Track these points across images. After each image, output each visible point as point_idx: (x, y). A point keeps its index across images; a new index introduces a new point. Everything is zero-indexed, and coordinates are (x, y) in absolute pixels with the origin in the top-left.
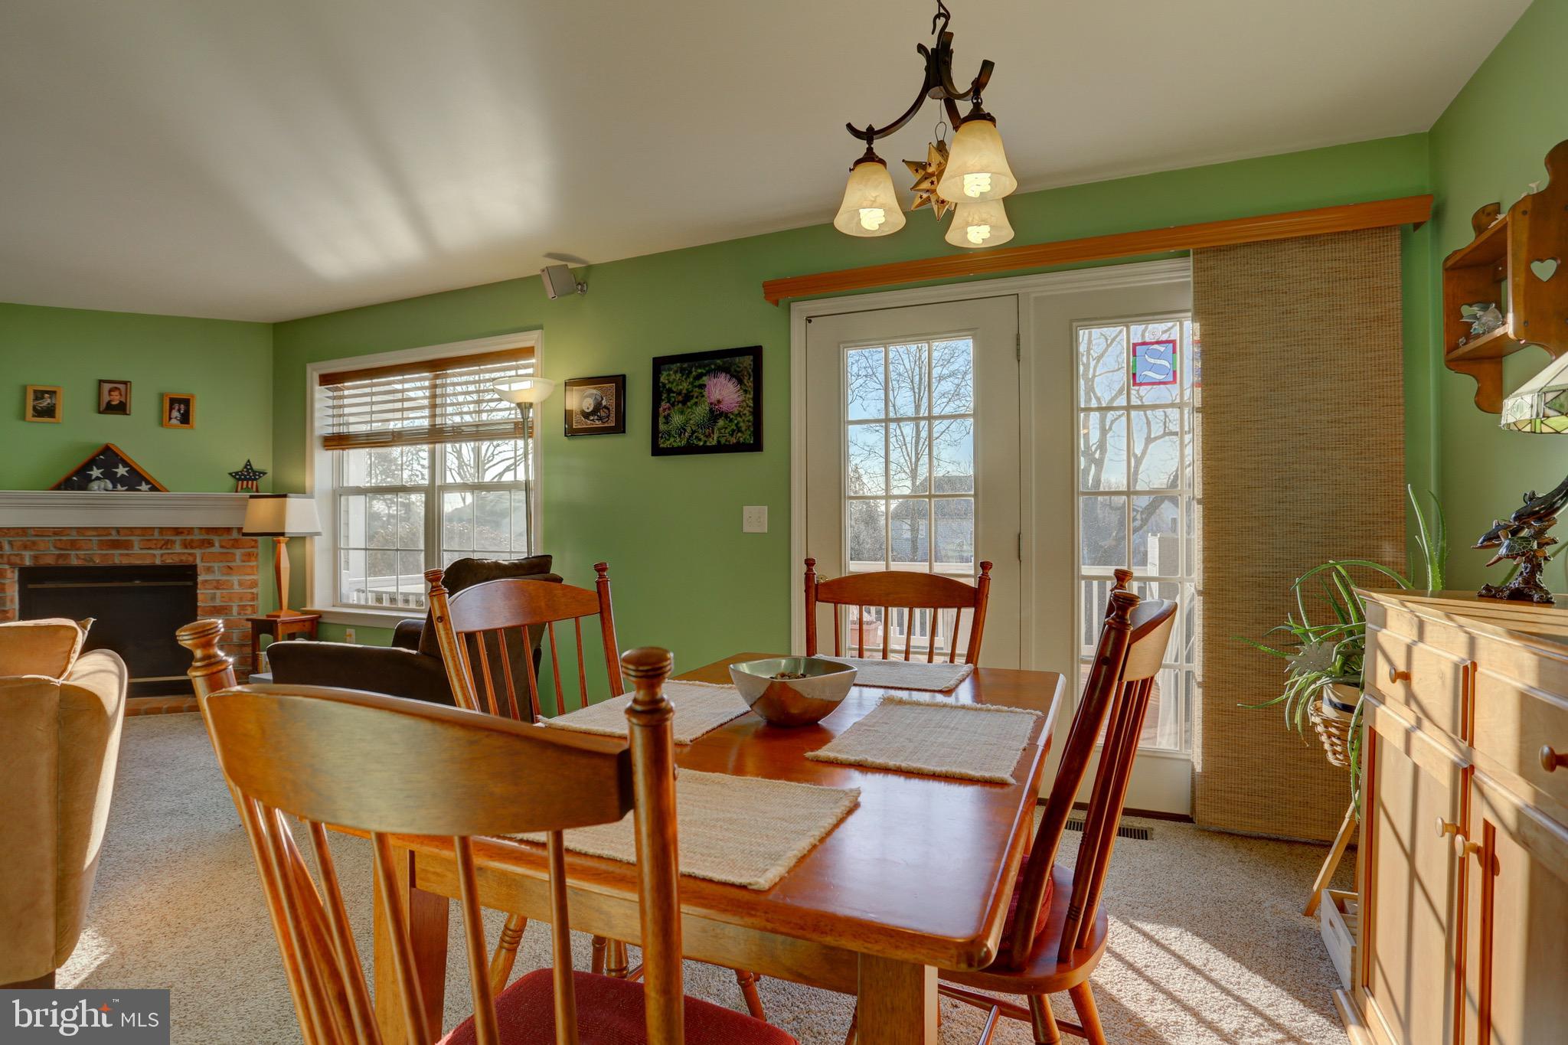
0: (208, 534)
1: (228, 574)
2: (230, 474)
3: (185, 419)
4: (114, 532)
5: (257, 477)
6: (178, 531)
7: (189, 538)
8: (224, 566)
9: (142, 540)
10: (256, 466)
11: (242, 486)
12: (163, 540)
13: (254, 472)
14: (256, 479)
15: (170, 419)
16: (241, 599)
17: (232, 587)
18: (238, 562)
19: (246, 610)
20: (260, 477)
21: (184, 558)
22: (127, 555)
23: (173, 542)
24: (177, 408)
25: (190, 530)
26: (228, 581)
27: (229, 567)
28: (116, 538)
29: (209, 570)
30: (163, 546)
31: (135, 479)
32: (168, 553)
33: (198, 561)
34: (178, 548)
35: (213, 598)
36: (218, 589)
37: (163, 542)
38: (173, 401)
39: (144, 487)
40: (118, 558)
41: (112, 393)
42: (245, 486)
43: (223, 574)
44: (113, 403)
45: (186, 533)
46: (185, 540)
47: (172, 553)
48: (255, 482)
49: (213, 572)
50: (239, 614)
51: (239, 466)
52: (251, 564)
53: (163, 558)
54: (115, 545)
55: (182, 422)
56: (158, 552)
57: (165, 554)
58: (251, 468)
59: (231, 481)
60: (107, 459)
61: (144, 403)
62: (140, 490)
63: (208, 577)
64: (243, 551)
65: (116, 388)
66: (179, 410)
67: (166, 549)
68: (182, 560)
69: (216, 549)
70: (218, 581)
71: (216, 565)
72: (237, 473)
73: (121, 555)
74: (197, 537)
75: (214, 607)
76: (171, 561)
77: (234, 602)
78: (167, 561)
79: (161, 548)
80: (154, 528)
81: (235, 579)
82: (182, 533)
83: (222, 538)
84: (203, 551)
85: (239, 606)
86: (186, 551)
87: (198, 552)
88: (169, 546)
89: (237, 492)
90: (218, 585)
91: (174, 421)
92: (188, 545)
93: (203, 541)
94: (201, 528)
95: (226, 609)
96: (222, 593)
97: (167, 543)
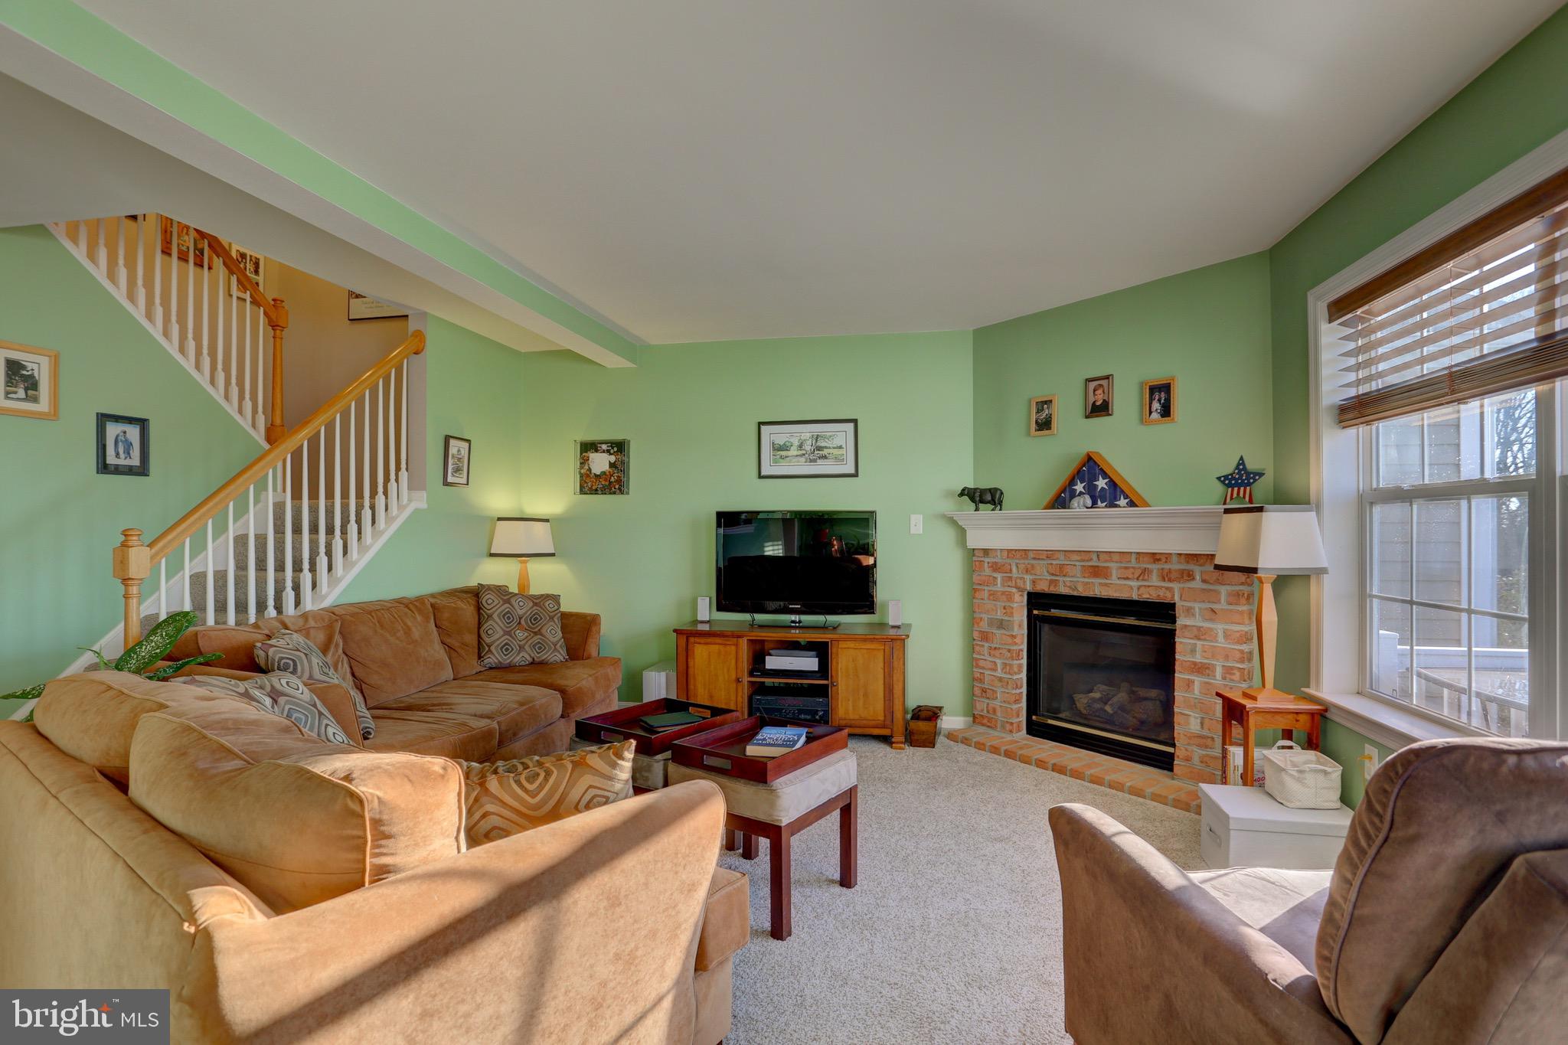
0: (1188, 562)
1: (1211, 620)
2: (1219, 478)
3: (1166, 412)
4: (1094, 557)
5: (1252, 481)
6: (1155, 557)
7: (1167, 566)
8: (1206, 609)
9: (1121, 568)
10: (1251, 466)
11: (1232, 495)
12: (1140, 568)
13: (1248, 473)
14: (1249, 484)
15: (1150, 413)
16: (1227, 658)
17: (1215, 639)
18: (1223, 605)
19: (1234, 674)
20: (1255, 480)
21: (1161, 593)
22: (1106, 585)
23: (1150, 571)
24: (1157, 398)
25: (1168, 556)
26: (1211, 629)
27: (1213, 610)
28: (1096, 564)
29: (1189, 611)
30: (1139, 576)
31: (1114, 493)
32: (1145, 586)
33: (1177, 599)
34: (1155, 580)
35: (1193, 651)
36: (1199, 639)
37: (1140, 571)
38: (1153, 390)
39: (1123, 502)
40: (1098, 589)
41: (1096, 392)
42: (1235, 495)
43: (1206, 620)
44: (1098, 403)
45: (1164, 560)
46: (1162, 569)
47: (1149, 586)
48: (1248, 488)
49: (1194, 615)
50: (1224, 678)
51: (1229, 468)
52: (1240, 608)
53: (1140, 593)
54: (1097, 572)
55: (1163, 416)
56: (1134, 584)
57: (1142, 586)
58: (1245, 468)
59: (1219, 488)
60: (1089, 468)
61: (1126, 399)
62: (1119, 506)
63: (1189, 622)
64: (1229, 588)
65: (1101, 386)
66: (1159, 400)
67: (1143, 580)
68: (1159, 596)
69: (1197, 584)
70: (1199, 628)
71: (1197, 606)
72: (1226, 477)
73: (1100, 584)
74: (1175, 566)
75: (1195, 664)
76: (1148, 596)
77: (1218, 660)
78: (1144, 596)
79: (1138, 579)
80: (1131, 553)
81: (1219, 627)
82: (1159, 560)
83: (1203, 568)
84: (1182, 585)
85: (1223, 666)
86: (1164, 584)
87: (1176, 586)
88: (1146, 577)
89: (1225, 504)
90: (1200, 634)
91: (1155, 416)
92: (1165, 576)
93: (1182, 572)
94: (1180, 554)
95: (1208, 668)
96: (1203, 645)
97: (1144, 573)
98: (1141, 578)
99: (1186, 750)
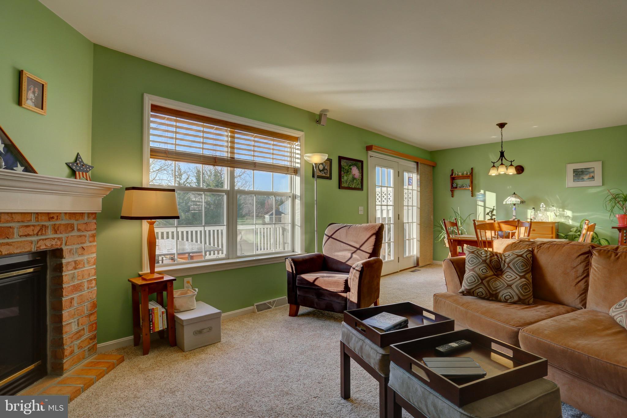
0: (70, 219)
1: (82, 254)
2: (67, 164)
5: (88, 170)
6: (50, 216)
7: (58, 222)
8: (80, 248)
9: (20, 227)
11: (79, 176)
12: (38, 225)
13: (85, 165)
15: (27, 99)
18: (88, 244)
21: (54, 243)
23: (46, 227)
24: (32, 89)
25: (58, 215)
26: (82, 260)
27: (82, 247)
28: (0, 225)
29: (71, 252)
30: (38, 232)
32: (43, 240)
33: (63, 245)
34: (50, 234)
35: (73, 278)
36: (76, 269)
37: (39, 228)
39: (20, 168)
43: (79, 255)
45: (56, 218)
46: (55, 225)
47: (46, 239)
48: (87, 174)
51: (71, 158)
53: (38, 245)
54: (0, 233)
55: (37, 106)
56: (34, 239)
57: (40, 240)
58: (81, 161)
62: (16, 171)
63: (69, 260)
64: (90, 233)
66: (34, 93)
67: (42, 234)
68: (52, 245)
69: (75, 232)
70: (75, 262)
71: (74, 247)
72: (72, 164)
73: (2, 244)
74: (64, 221)
75: (74, 286)
76: (44, 247)
77: (85, 279)
78: (42, 248)
79: (37, 234)
80: (31, 213)
81: (85, 258)
82: (53, 218)
83: (79, 222)
84: (67, 235)
85: (88, 281)
86: (56, 236)
87: (63, 236)
88: (44, 232)
91: (30, 103)
92: (56, 230)
93: (67, 226)
94: (66, 213)
95: (81, 286)
96: (78, 272)
97: (43, 228)
98: (40, 233)
99: (71, 347)
